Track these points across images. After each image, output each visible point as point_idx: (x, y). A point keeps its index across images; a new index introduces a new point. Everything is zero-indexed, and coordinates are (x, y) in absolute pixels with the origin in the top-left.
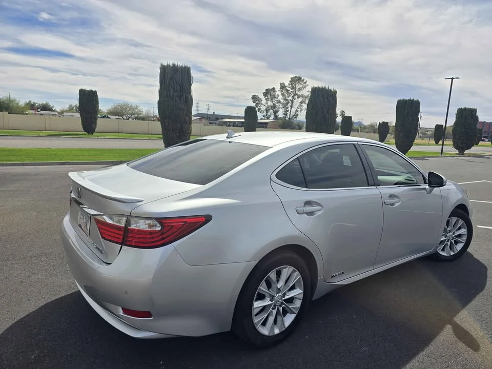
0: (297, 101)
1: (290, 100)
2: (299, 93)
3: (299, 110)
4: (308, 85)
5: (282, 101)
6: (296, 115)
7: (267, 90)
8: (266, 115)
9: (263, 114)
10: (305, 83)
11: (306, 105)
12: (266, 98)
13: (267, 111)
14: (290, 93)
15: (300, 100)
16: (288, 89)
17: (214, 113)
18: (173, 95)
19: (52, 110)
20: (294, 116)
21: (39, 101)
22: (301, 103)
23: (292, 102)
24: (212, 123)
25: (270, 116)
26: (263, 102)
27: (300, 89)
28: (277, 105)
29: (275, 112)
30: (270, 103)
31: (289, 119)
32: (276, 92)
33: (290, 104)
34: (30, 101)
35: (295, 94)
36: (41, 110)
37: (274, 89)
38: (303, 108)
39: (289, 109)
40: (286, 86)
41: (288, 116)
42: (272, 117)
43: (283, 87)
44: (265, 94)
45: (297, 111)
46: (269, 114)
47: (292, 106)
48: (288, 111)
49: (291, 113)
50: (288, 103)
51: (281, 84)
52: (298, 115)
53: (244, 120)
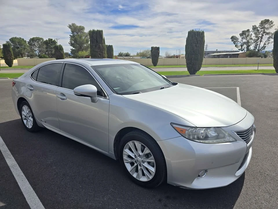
0: (265, 37)
1: (260, 37)
2: (267, 31)
3: (267, 43)
4: (274, 25)
5: (254, 38)
6: (264, 47)
7: (243, 31)
8: (241, 49)
9: (239, 48)
10: (272, 23)
11: (273, 40)
12: (242, 37)
13: (242, 46)
14: (260, 32)
15: (268, 36)
16: (259, 29)
17: (217, 50)
19: (130, 56)
20: (262, 48)
21: (124, 52)
22: (269, 38)
23: (262, 38)
25: (244, 49)
26: (239, 40)
27: (267, 29)
28: (250, 41)
29: (248, 46)
30: (244, 41)
31: (258, 50)
32: (250, 32)
33: (260, 40)
35: (264, 32)
36: (125, 56)
37: (248, 30)
38: (271, 41)
39: (259, 43)
40: (257, 27)
41: (258, 48)
42: (245, 50)
43: (255, 28)
44: (241, 35)
45: (265, 44)
46: (243, 48)
47: (261, 41)
48: (258, 45)
49: (260, 46)
50: (258, 39)
51: (253, 26)
52: (265, 47)
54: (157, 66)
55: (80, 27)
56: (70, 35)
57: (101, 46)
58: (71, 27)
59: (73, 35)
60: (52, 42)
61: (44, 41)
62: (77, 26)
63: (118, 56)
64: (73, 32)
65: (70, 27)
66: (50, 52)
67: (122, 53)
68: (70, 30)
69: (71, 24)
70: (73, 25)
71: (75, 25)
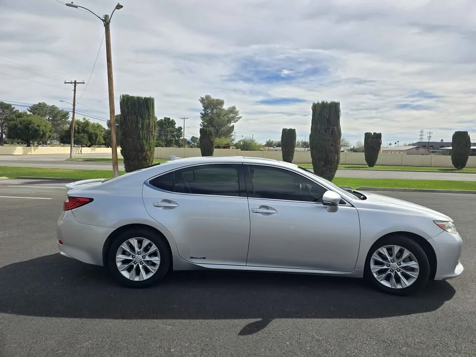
17: (442, 140)
18: (320, 128)
24: (435, 152)
34: (270, 140)
36: (276, 147)
53: (451, 148)
54: (374, 167)
55: (218, 100)
56: (201, 113)
57: (336, 130)
58: (204, 101)
59: (205, 112)
60: (168, 123)
61: (158, 120)
62: (213, 100)
63: (266, 146)
64: (205, 108)
65: (202, 100)
66: (164, 137)
67: (272, 142)
68: (201, 105)
69: (204, 96)
70: (208, 97)
71: (211, 98)
